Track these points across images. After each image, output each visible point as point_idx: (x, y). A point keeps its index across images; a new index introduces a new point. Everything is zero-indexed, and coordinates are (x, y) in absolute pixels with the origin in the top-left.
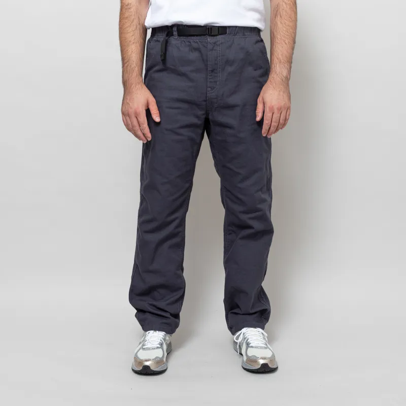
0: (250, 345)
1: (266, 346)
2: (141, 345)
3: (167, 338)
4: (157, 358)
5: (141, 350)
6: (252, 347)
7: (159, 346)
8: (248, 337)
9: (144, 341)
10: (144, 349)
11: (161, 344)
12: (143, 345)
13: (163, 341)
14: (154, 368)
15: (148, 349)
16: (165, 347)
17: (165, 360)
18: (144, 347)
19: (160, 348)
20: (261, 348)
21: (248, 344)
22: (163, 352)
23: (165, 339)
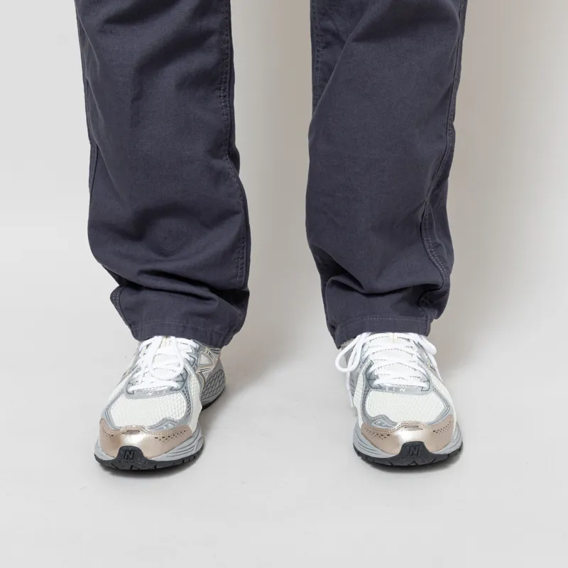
0: (376, 383)
1: (425, 385)
2: (126, 380)
3: (204, 360)
4: (165, 421)
5: (123, 398)
6: (380, 388)
7: (176, 385)
8: (371, 358)
9: (134, 369)
10: (130, 394)
11: (183, 378)
12: (130, 383)
13: (189, 369)
14: (154, 453)
15: (142, 394)
16: (195, 386)
17: (193, 425)
18: (131, 389)
19: (177, 390)
20: (410, 390)
21: (370, 379)
22: (189, 401)
23: (194, 364)
